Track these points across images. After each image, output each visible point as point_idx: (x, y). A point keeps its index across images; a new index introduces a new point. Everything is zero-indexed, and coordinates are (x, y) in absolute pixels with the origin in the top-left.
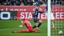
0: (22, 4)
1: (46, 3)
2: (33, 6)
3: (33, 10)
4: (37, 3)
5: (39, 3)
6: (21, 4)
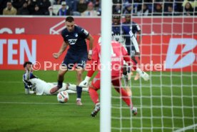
0: (9, 9)
1: (97, 6)
2: (51, 16)
3: (51, 30)
5: (73, 5)
6: (7, 9)
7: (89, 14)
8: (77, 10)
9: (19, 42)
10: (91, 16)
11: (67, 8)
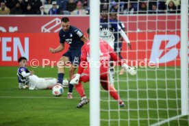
0: (3, 9)
2: (42, 15)
3: (43, 28)
4: (57, 4)
5: (63, 4)
7: (78, 13)
8: (67, 10)
9: (12, 40)
10: (80, 15)
11: (58, 7)
